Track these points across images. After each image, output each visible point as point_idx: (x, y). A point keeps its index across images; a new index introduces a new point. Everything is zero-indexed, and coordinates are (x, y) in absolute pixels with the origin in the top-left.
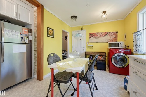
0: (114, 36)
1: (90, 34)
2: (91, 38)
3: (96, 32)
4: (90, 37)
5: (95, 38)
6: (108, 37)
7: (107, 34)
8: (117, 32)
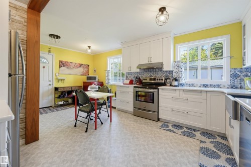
0: (86, 69)
1: (61, 62)
2: (63, 68)
3: (69, 61)
4: (60, 67)
5: (68, 68)
6: (81, 70)
7: (81, 65)
8: (89, 66)
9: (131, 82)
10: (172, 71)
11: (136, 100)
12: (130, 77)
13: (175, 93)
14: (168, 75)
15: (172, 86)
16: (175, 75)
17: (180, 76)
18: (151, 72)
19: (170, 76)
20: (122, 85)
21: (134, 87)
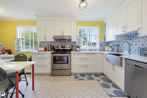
9: (45, 50)
10: (75, 42)
11: (54, 63)
12: (44, 45)
13: (81, 55)
14: (73, 44)
15: (76, 51)
16: (77, 44)
17: (80, 45)
18: (61, 41)
19: (74, 45)
20: (37, 52)
21: (52, 53)
